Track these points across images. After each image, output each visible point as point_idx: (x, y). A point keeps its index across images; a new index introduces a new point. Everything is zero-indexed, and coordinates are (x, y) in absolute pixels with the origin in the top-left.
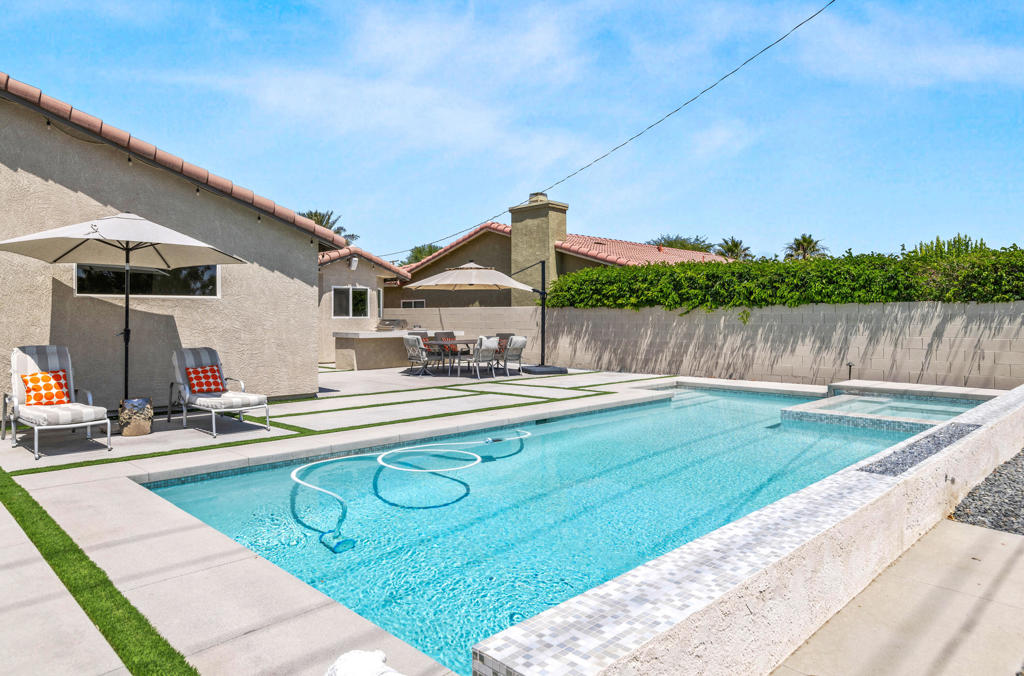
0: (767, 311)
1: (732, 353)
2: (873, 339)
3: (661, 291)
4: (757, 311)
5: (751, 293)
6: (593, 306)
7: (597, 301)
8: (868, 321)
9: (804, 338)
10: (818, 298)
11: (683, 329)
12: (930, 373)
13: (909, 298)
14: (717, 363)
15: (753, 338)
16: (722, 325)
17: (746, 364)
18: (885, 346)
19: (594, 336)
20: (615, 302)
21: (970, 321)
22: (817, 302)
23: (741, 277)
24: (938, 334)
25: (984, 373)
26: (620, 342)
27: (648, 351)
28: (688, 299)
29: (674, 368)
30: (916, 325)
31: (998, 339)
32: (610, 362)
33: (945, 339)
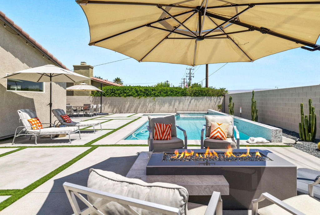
0: (158, 98)
1: (150, 107)
2: (179, 103)
3: (133, 93)
4: (156, 98)
5: (155, 94)
6: (111, 96)
7: (113, 95)
8: (178, 100)
9: (166, 103)
10: (169, 95)
11: (138, 102)
12: (189, 109)
13: (185, 96)
14: (147, 110)
15: (155, 104)
16: (148, 101)
17: (154, 110)
18: (181, 105)
19: (111, 105)
20: (119, 95)
21: (195, 100)
22: (169, 96)
23: (152, 90)
24: (190, 102)
25: (197, 109)
26: (119, 106)
27: (128, 108)
28: (140, 95)
29: (136, 112)
30: (186, 101)
31: (199, 103)
32: (116, 111)
33: (191, 103)
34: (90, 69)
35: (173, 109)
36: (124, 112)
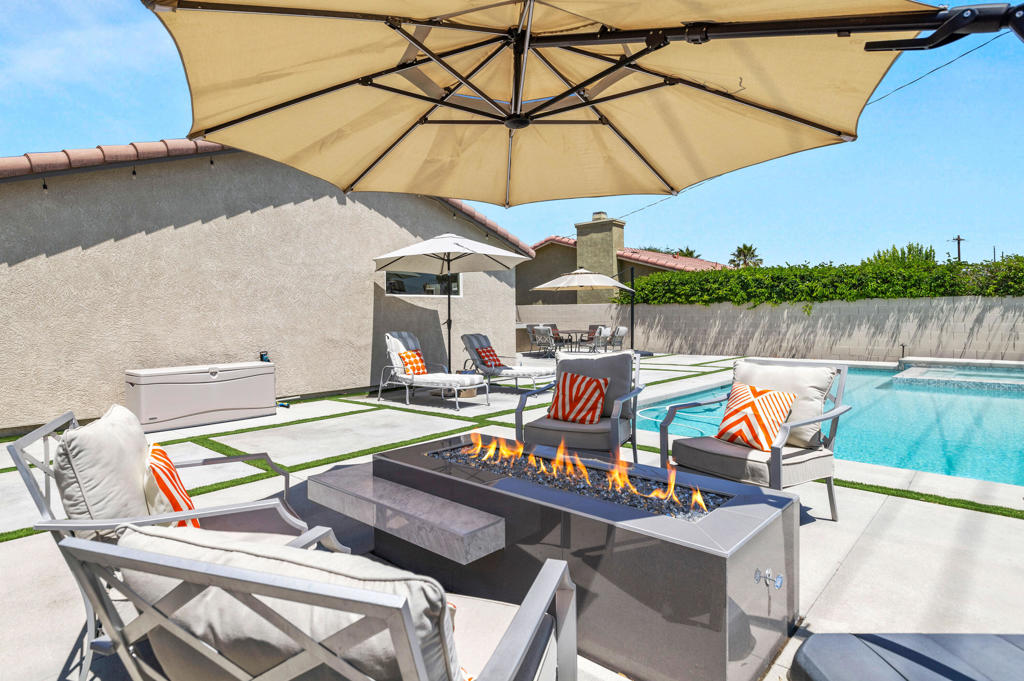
0: (826, 305)
1: (795, 338)
2: (922, 325)
3: (731, 290)
4: (817, 305)
5: (812, 291)
6: (665, 303)
7: (670, 298)
8: (917, 311)
9: (860, 325)
10: (874, 294)
11: (748, 321)
12: (972, 350)
13: (953, 294)
14: (781, 346)
15: (814, 326)
16: (785, 315)
17: (807, 348)
18: (932, 330)
19: (666, 327)
20: (687, 299)
21: (1006, 310)
22: (872, 298)
23: (802, 278)
24: (979, 320)
25: (1019, 351)
26: (690, 331)
27: (716, 339)
28: (754, 296)
29: (741, 351)
30: (959, 314)
32: (681, 347)
33: (985, 324)
34: (614, 228)
35: (890, 347)
36: (703, 351)
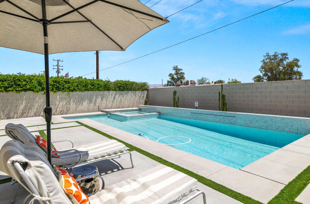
0: (74, 93)
1: (62, 107)
2: (102, 99)
3: (33, 85)
4: (71, 93)
5: (69, 87)
8: (101, 95)
9: (85, 100)
12: (113, 106)
13: (109, 90)
14: (56, 111)
15: (70, 101)
16: (58, 98)
17: (67, 110)
18: (104, 101)
21: (119, 95)
22: (89, 91)
24: (114, 98)
30: (110, 96)
31: (124, 98)
33: (116, 99)
